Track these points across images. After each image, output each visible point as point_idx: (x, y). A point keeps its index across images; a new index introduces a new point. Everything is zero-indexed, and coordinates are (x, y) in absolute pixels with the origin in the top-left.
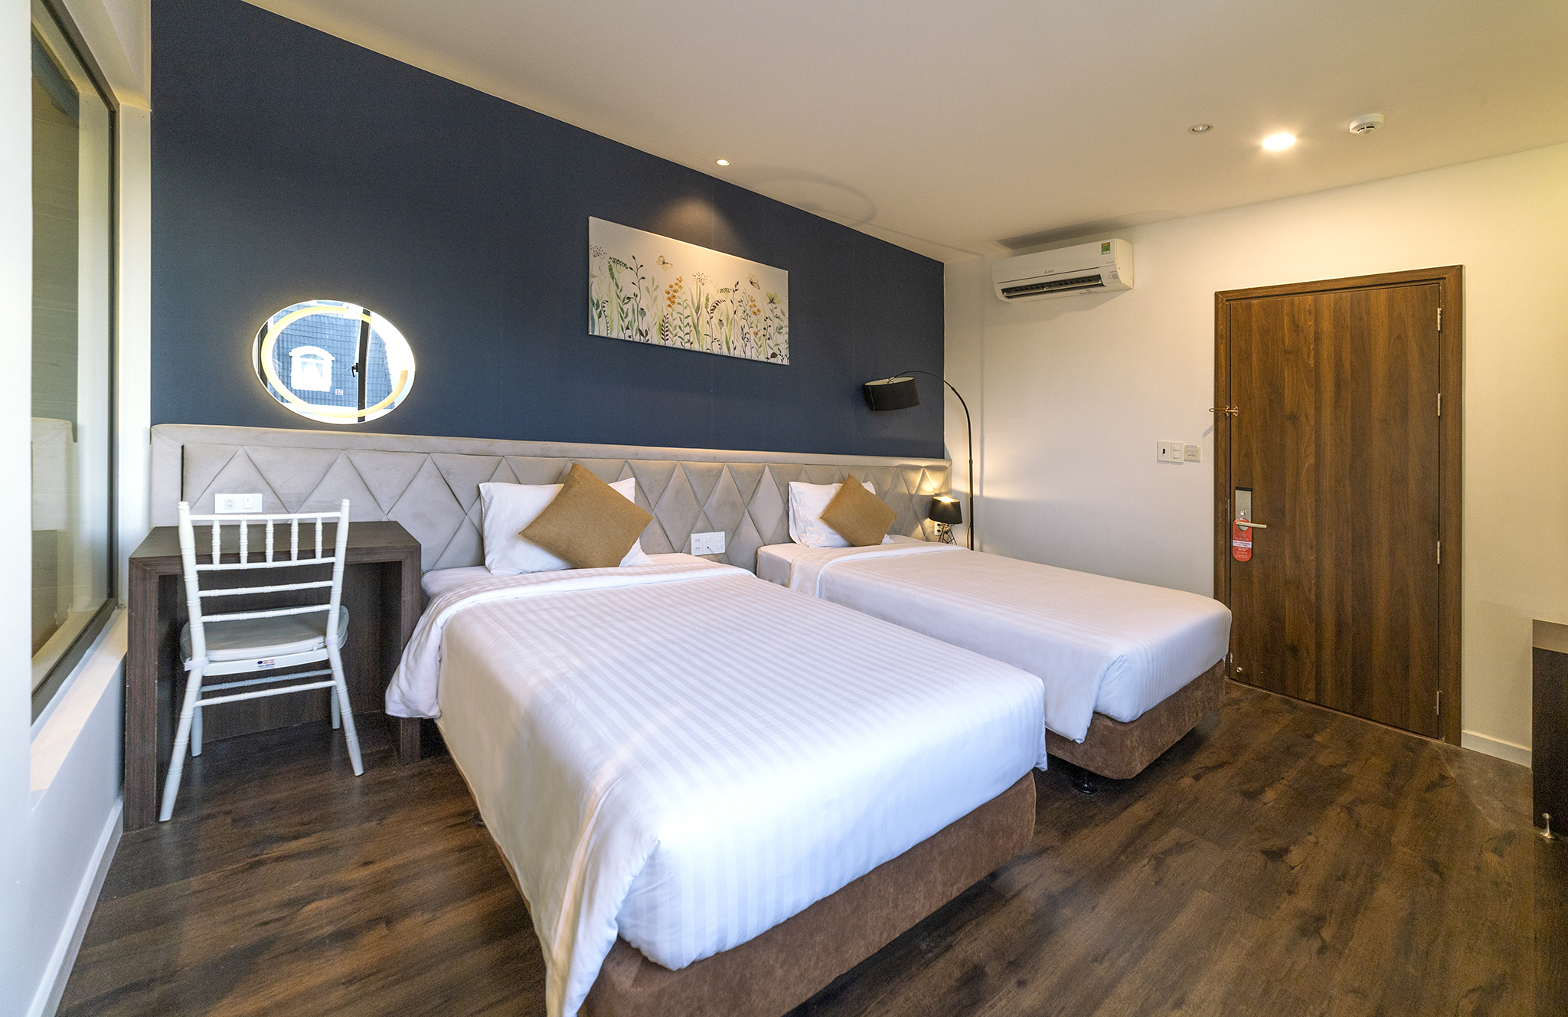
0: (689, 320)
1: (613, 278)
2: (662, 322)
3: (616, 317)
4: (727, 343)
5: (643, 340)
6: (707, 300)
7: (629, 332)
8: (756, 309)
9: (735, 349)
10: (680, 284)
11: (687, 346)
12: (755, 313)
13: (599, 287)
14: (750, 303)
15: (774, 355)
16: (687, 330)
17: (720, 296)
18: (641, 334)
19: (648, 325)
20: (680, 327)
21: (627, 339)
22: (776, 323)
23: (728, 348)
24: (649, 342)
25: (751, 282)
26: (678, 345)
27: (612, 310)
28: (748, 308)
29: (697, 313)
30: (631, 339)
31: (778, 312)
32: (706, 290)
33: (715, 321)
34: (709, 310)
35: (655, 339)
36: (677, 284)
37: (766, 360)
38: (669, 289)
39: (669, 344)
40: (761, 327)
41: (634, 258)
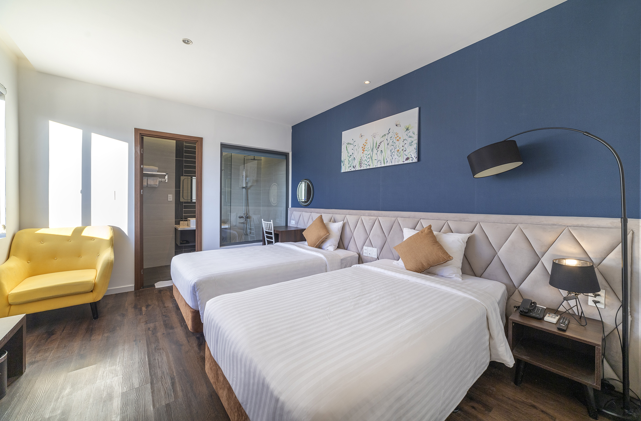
0: (369, 156)
1: (347, 150)
2: (360, 161)
3: (347, 164)
4: (384, 160)
5: (354, 170)
6: (376, 144)
7: (350, 168)
8: (399, 137)
9: (387, 162)
10: (367, 142)
11: (368, 167)
12: (398, 140)
13: (344, 156)
14: (396, 136)
15: (407, 159)
16: (368, 160)
17: (382, 139)
18: (354, 168)
19: (356, 163)
20: (366, 160)
21: (350, 171)
22: (410, 140)
23: (384, 163)
24: (356, 170)
25: (396, 125)
26: (365, 168)
27: (346, 162)
28: (395, 139)
29: (372, 152)
30: (351, 170)
31: (411, 134)
32: (375, 140)
33: (379, 152)
34: (377, 148)
35: (358, 168)
36: (365, 143)
37: (403, 163)
38: (363, 146)
39: (362, 168)
40: (401, 146)
41: (353, 140)
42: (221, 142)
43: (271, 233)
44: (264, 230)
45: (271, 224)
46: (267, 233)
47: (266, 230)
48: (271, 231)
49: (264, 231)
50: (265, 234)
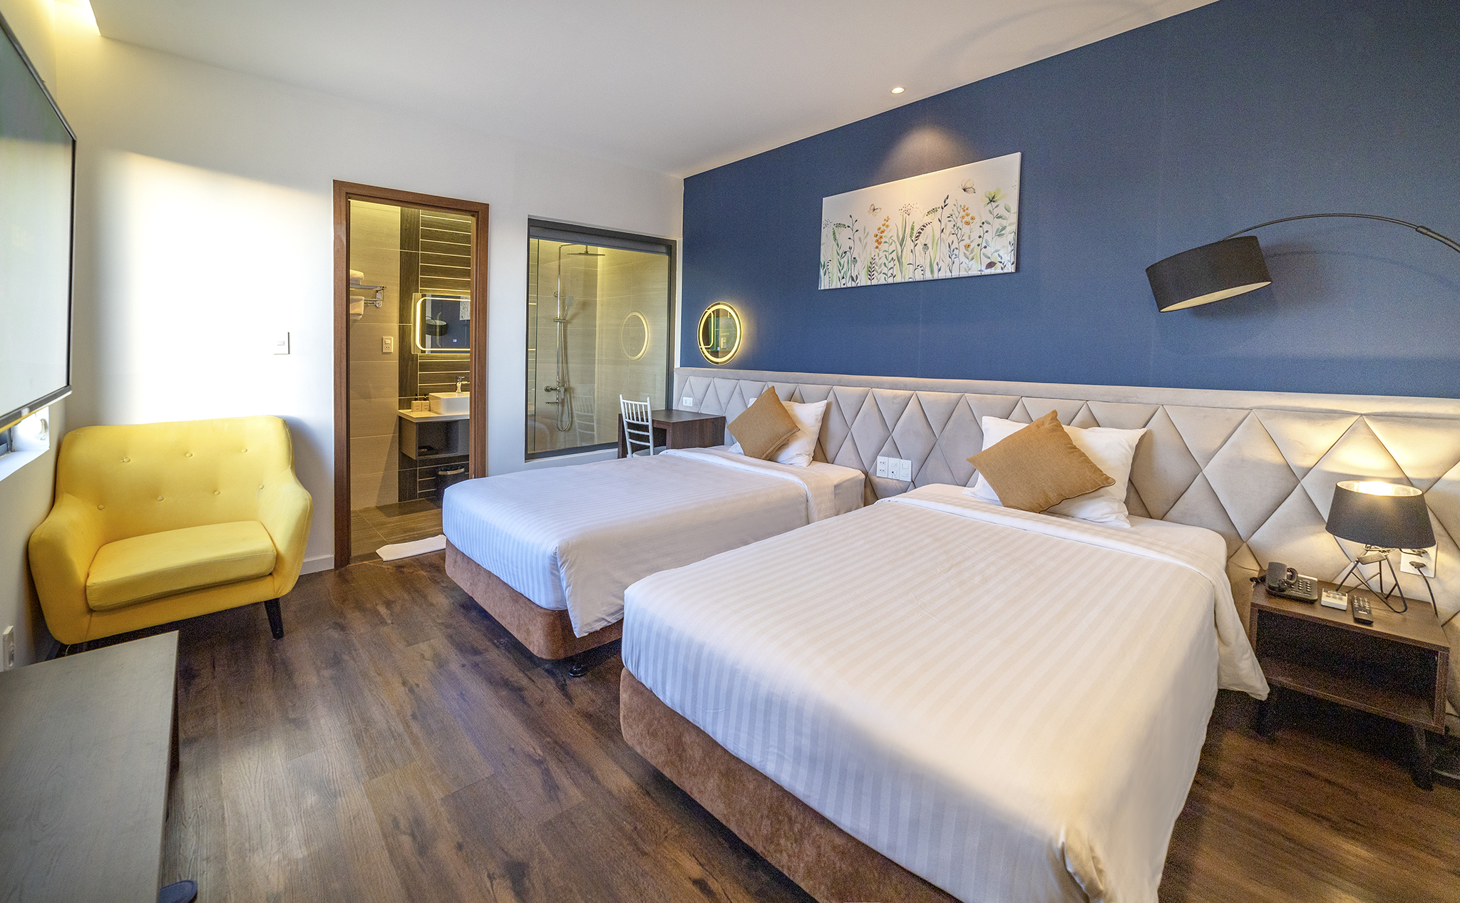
0: (894, 255)
1: (835, 239)
2: (869, 265)
3: (836, 270)
4: (931, 266)
5: (854, 285)
6: (912, 229)
7: (844, 281)
8: (970, 217)
9: (939, 270)
10: (887, 223)
11: (890, 281)
12: (968, 223)
13: (828, 252)
14: (962, 213)
15: (991, 265)
16: (891, 265)
17: (927, 219)
18: (853, 280)
19: (858, 271)
20: (885, 263)
21: (843, 286)
22: (997, 224)
23: (932, 272)
24: (859, 285)
25: (965, 190)
26: (883, 282)
27: (833, 268)
28: (959, 220)
29: (901, 246)
30: (845, 286)
31: (1001, 211)
32: (910, 220)
33: (920, 247)
34: (913, 238)
35: (863, 281)
36: (884, 225)
37: (979, 273)
38: (877, 232)
39: (874, 282)
40: (975, 235)
41: (851, 217)
42: (529, 216)
43: (645, 428)
44: (625, 420)
45: (646, 406)
46: (631, 426)
47: (629, 421)
48: (645, 423)
49: (625, 423)
50: (627, 430)
